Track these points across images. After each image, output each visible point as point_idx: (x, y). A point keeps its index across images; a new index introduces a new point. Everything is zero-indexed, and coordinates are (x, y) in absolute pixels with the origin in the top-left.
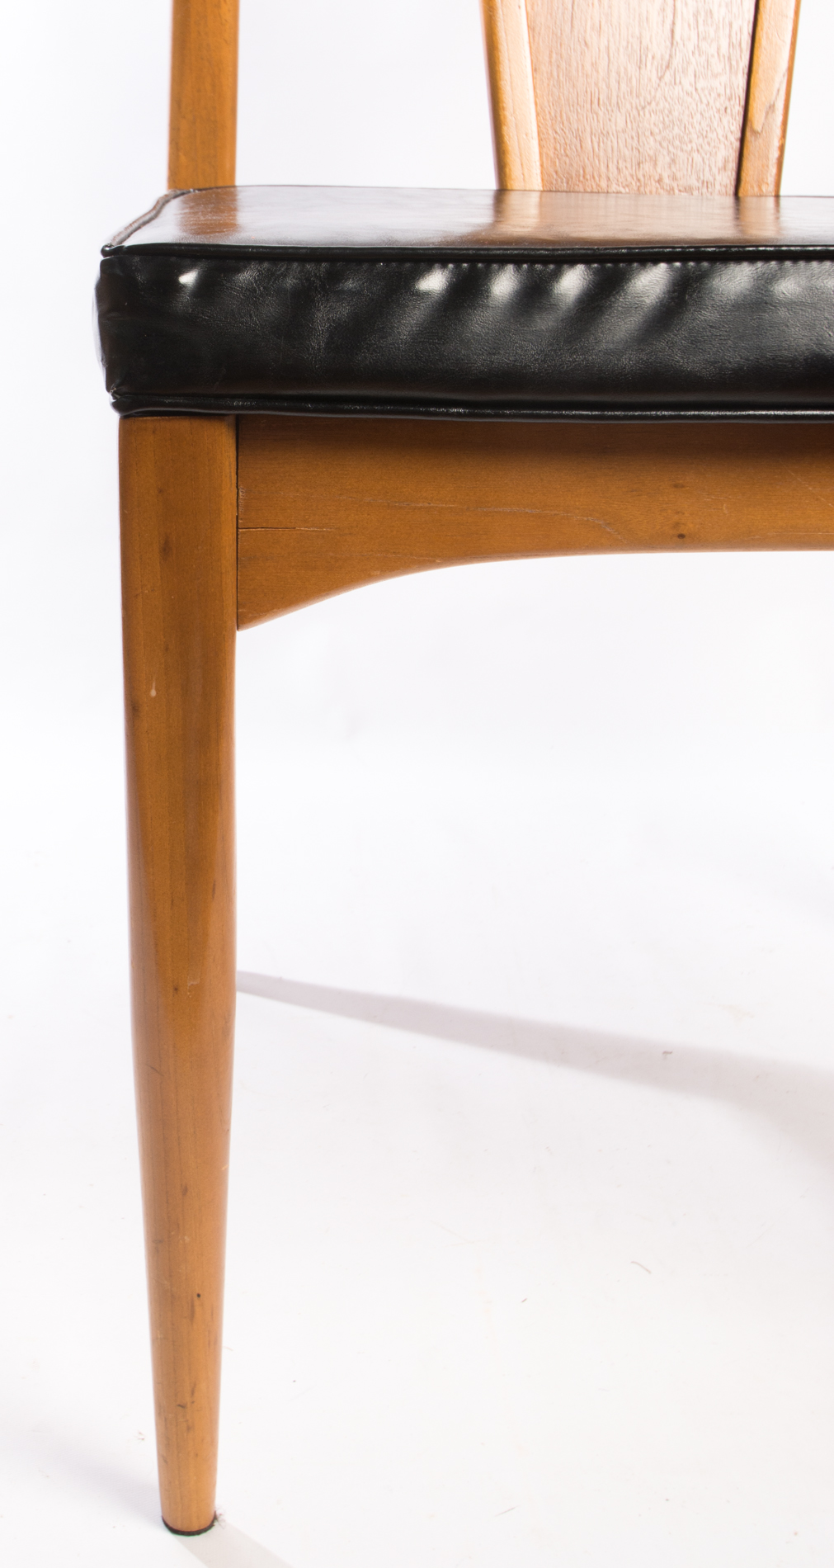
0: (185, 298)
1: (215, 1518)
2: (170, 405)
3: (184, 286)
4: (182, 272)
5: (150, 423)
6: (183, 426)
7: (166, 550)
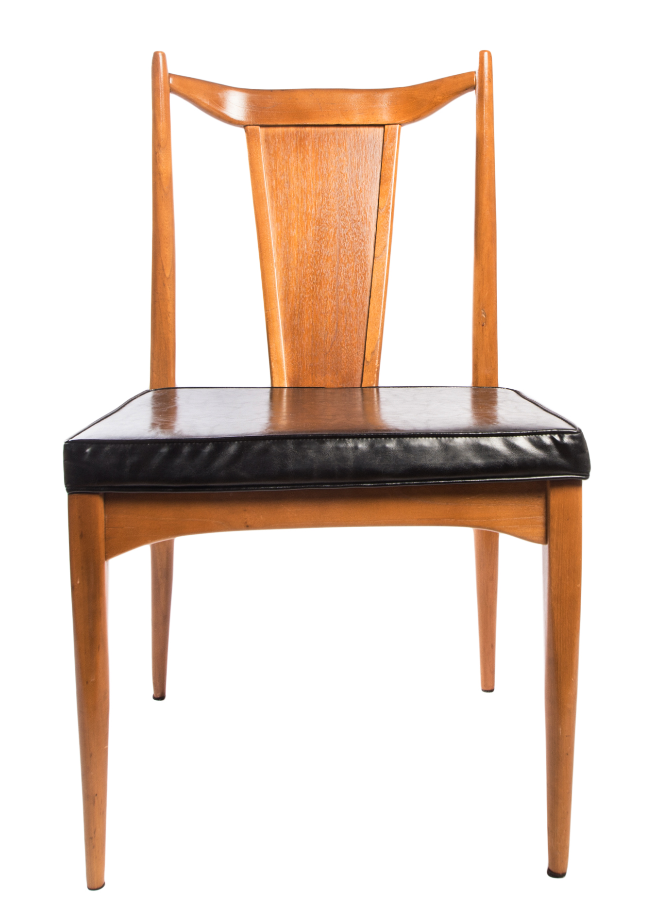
0: (87, 457)
1: (103, 885)
2: (81, 490)
3: (86, 453)
4: (86, 449)
5: (75, 496)
6: (85, 497)
7: (81, 536)
